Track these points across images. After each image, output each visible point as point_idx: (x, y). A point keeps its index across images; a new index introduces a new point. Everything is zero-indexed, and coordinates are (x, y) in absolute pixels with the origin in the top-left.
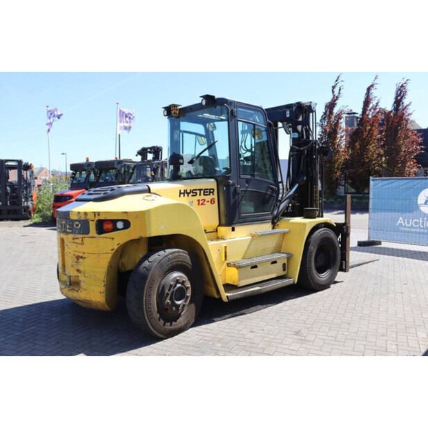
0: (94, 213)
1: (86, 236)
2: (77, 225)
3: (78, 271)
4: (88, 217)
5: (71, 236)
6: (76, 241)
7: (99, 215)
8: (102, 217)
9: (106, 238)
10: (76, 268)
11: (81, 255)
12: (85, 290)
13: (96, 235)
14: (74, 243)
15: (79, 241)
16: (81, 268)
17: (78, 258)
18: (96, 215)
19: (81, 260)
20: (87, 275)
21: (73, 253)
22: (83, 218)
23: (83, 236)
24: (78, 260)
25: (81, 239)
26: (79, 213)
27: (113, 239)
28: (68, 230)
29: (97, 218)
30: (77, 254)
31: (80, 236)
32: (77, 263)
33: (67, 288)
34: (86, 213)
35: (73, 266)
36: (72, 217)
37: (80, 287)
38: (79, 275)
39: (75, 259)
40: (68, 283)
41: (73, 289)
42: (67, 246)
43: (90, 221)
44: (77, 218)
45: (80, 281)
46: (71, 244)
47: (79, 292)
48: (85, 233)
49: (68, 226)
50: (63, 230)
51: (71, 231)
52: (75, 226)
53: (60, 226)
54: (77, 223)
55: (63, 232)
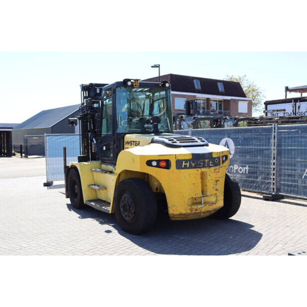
2: (217, 161)
3: (217, 190)
4: (220, 155)
5: (212, 169)
10: (215, 188)
11: (218, 179)
12: (219, 201)
13: (222, 165)
15: (217, 171)
16: (218, 187)
18: (223, 153)
19: (218, 182)
20: (220, 191)
21: (214, 179)
26: (218, 153)
28: (211, 165)
30: (216, 179)
31: (217, 167)
32: (216, 184)
33: (208, 205)
34: (220, 152)
35: (213, 188)
36: (214, 156)
37: (217, 200)
38: (217, 192)
39: (215, 183)
40: (203, 203)
41: (213, 203)
42: (209, 175)
43: (221, 157)
44: (217, 157)
45: (217, 196)
46: (213, 173)
47: (216, 203)
48: (220, 165)
49: (211, 162)
50: (206, 165)
51: (213, 165)
52: (215, 162)
53: (202, 163)
54: (217, 159)
55: (206, 167)
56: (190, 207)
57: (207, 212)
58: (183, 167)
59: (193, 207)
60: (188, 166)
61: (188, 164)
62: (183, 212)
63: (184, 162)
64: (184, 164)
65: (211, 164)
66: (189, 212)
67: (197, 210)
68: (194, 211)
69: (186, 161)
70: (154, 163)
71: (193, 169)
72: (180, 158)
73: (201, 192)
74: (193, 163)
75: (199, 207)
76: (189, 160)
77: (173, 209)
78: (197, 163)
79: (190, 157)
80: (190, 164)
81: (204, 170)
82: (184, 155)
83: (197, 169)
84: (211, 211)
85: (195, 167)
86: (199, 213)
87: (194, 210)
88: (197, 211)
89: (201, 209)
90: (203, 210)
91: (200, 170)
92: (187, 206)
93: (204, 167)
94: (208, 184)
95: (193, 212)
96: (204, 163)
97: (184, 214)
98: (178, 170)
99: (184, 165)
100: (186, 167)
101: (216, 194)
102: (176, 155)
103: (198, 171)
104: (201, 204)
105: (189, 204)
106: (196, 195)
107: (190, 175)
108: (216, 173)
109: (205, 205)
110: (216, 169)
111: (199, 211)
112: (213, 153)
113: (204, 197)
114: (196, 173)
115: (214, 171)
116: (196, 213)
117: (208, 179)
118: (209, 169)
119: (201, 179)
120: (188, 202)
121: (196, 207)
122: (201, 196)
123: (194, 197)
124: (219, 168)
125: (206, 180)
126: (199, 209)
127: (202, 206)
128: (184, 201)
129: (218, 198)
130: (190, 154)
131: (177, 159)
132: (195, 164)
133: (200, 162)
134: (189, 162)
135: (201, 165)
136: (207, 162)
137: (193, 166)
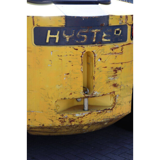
1: (125, 43)
2: (118, 32)
3: (115, 85)
4: (128, 22)
5: (107, 47)
6: (115, 51)
10: (112, 83)
11: (119, 66)
12: (120, 104)
14: (112, 54)
15: (119, 50)
16: (118, 81)
17: (116, 71)
19: (119, 72)
20: (122, 88)
22: (124, 23)
23: (122, 44)
24: (116, 73)
25: (120, 48)
26: (121, 17)
30: (115, 66)
31: (119, 45)
32: (115, 76)
33: (95, 112)
34: (127, 17)
35: (108, 82)
36: (112, 23)
37: (115, 103)
38: (115, 89)
39: (112, 73)
40: (86, 108)
41: (106, 109)
42: (101, 59)
43: (128, 26)
44: (118, 24)
45: (116, 96)
46: (107, 55)
47: (114, 109)
48: (125, 40)
49: (104, 35)
50: (94, 40)
51: (109, 40)
52: (115, 34)
53: (85, 36)
54: (118, 29)
55: (94, 43)
56: (59, 116)
57: (94, 124)
58: (47, 41)
59: (66, 115)
60: (57, 41)
61: (57, 37)
62: (48, 123)
63: (49, 32)
64: (49, 36)
65: (105, 38)
66: (58, 123)
67: (73, 120)
68: (67, 123)
69: (54, 30)
71: (68, 47)
72: (42, 25)
73: (82, 90)
74: (66, 34)
75: (77, 115)
76: (60, 29)
79: (62, 23)
80: (61, 36)
81: (88, 48)
82: (50, 18)
83: (76, 47)
84: (101, 123)
85: (71, 43)
86: (78, 126)
87: (67, 121)
88: (73, 123)
90: (86, 121)
91: (80, 49)
92: (54, 114)
93: (90, 42)
94: (97, 76)
95: (65, 124)
96: (90, 35)
97: (50, 128)
98: (38, 47)
99: (50, 38)
100: (52, 42)
101: (114, 92)
102: (33, 17)
103: (77, 49)
104: (84, 110)
105: (59, 110)
106: (71, 94)
107: (60, 58)
108: (115, 55)
109: (89, 112)
110: (115, 48)
111: (78, 124)
112: (110, 17)
113: (88, 97)
114: (72, 54)
115: (112, 52)
116: (71, 126)
117: (97, 67)
118: (101, 48)
119: (82, 65)
120: (57, 106)
121: (70, 116)
122: (83, 96)
123: (67, 98)
124: (124, 45)
125: (94, 68)
126: (77, 120)
127: (84, 114)
128: (50, 105)
129: (117, 99)
130: (62, 16)
131: (35, 26)
132: (71, 36)
133: (81, 34)
134: (58, 32)
135: (83, 38)
136: (95, 33)
137: (68, 40)
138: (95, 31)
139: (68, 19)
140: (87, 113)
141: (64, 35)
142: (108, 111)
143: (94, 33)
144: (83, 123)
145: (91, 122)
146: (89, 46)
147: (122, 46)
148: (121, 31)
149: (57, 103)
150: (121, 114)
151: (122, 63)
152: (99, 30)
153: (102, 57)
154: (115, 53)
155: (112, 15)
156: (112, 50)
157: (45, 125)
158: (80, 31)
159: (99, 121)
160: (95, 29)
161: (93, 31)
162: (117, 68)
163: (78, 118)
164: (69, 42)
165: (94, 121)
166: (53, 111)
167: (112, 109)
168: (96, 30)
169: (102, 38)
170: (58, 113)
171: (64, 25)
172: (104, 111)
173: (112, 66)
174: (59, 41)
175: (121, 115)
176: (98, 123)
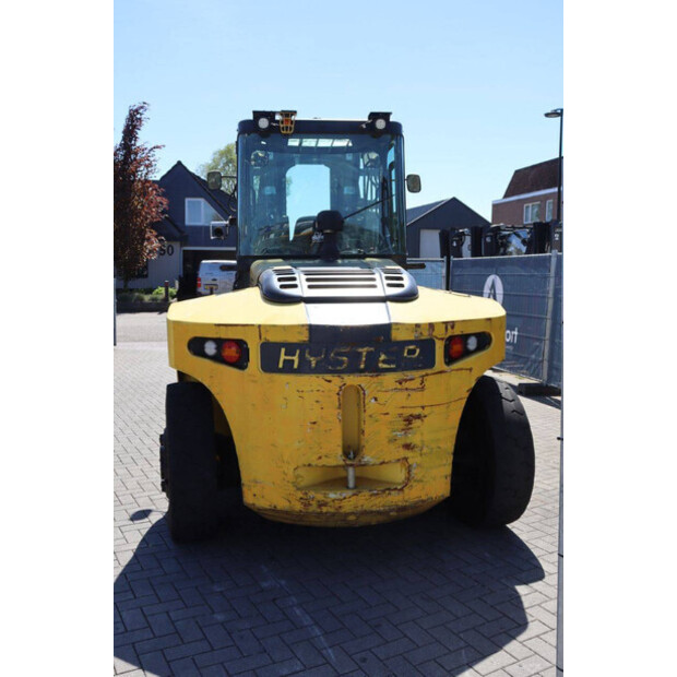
0: (446, 323)
1: (429, 371)
2: (412, 352)
3: (407, 447)
4: (434, 334)
5: (390, 379)
6: (406, 385)
7: (453, 327)
8: (457, 331)
9: (462, 369)
10: (401, 442)
11: (417, 411)
12: (421, 481)
13: (445, 367)
14: (401, 390)
15: (416, 384)
16: (414, 439)
17: (409, 420)
18: (449, 327)
19: (417, 423)
20: (425, 450)
21: (395, 412)
22: (426, 335)
23: (423, 372)
24: (410, 423)
25: (419, 380)
26: (418, 326)
27: (471, 370)
29: (450, 333)
30: (407, 412)
31: (416, 374)
32: (406, 430)
33: (366, 493)
34: (431, 325)
35: (393, 440)
36: (397, 336)
37: (408, 479)
38: (408, 454)
39: (402, 424)
40: (351, 484)
41: (389, 489)
42: (376, 399)
43: (436, 341)
44: (412, 338)
45: (410, 466)
46: (390, 393)
47: (406, 490)
48: (430, 365)
49: (383, 357)
50: (362, 366)
51: (393, 366)
52: (405, 354)
53: (345, 358)
54: (412, 347)
55: (362, 371)
56: (300, 495)
57: (365, 513)
58: (281, 365)
59: (312, 494)
60: (296, 366)
61: (296, 359)
62: (282, 504)
63: (283, 350)
64: (283, 357)
65: (384, 362)
66: (298, 507)
67: (325, 504)
68: (314, 508)
69: (291, 348)
70: (210, 348)
71: (313, 377)
72: (273, 338)
73: (340, 451)
74: (311, 356)
75: (332, 496)
76: (301, 346)
77: (255, 491)
78: (327, 355)
79: (304, 337)
80: (301, 357)
81: (351, 380)
82: (285, 328)
83: (328, 377)
84: (379, 513)
85: (319, 370)
86: (334, 514)
87: (314, 503)
88: (324, 509)
89: (337, 504)
90: (348, 506)
91: (336, 381)
92: (292, 489)
93: (353, 369)
94: (368, 428)
95: (311, 509)
96: (357, 356)
97: (287, 512)
98: (267, 376)
99: (285, 361)
100: (288, 368)
101: (406, 459)
102: (259, 326)
103: (329, 381)
104: (348, 488)
105: (302, 484)
106: (320, 458)
107: (301, 394)
108: (406, 393)
109: (355, 491)
110: (406, 381)
111: (332, 510)
112: (394, 327)
113: (351, 465)
114: (322, 389)
115: (399, 386)
116: (321, 513)
117: (369, 412)
118: (375, 379)
119: (339, 408)
120: (297, 477)
121: (320, 497)
122: (342, 463)
123: (313, 464)
124: (427, 375)
125: (363, 414)
126: (332, 504)
127: (344, 495)
128: (284, 473)
129: (414, 471)
130: (303, 326)
131: (263, 341)
132: (319, 358)
133: (335, 354)
134: (298, 352)
135: (342, 363)
136: (364, 354)
137: (313, 365)
138: (364, 351)
139: (313, 329)
140: (350, 493)
141: (307, 356)
142: (393, 493)
143: (361, 353)
144: (342, 511)
145: (359, 509)
146: (352, 377)
147: (423, 376)
148: (418, 351)
149: (299, 472)
150: (424, 498)
151: (423, 408)
152: (372, 349)
153: (380, 396)
154: (407, 389)
155: (397, 324)
156: (400, 383)
157: (279, 508)
158: (336, 350)
159: (374, 509)
160: (363, 347)
161: (360, 350)
162: (411, 415)
163: (333, 501)
164: (315, 368)
165: (365, 508)
166: (291, 485)
167: (402, 489)
168: (365, 349)
169: (378, 361)
170: (298, 489)
171: (306, 339)
172: (384, 491)
173: (401, 411)
174: (299, 366)
175: (423, 501)
176: (372, 512)
